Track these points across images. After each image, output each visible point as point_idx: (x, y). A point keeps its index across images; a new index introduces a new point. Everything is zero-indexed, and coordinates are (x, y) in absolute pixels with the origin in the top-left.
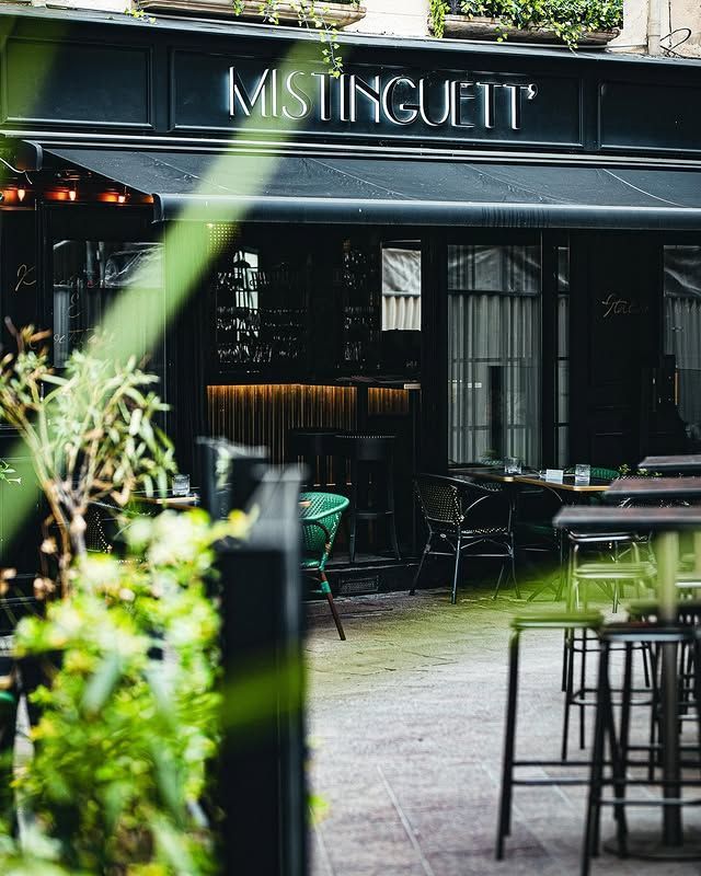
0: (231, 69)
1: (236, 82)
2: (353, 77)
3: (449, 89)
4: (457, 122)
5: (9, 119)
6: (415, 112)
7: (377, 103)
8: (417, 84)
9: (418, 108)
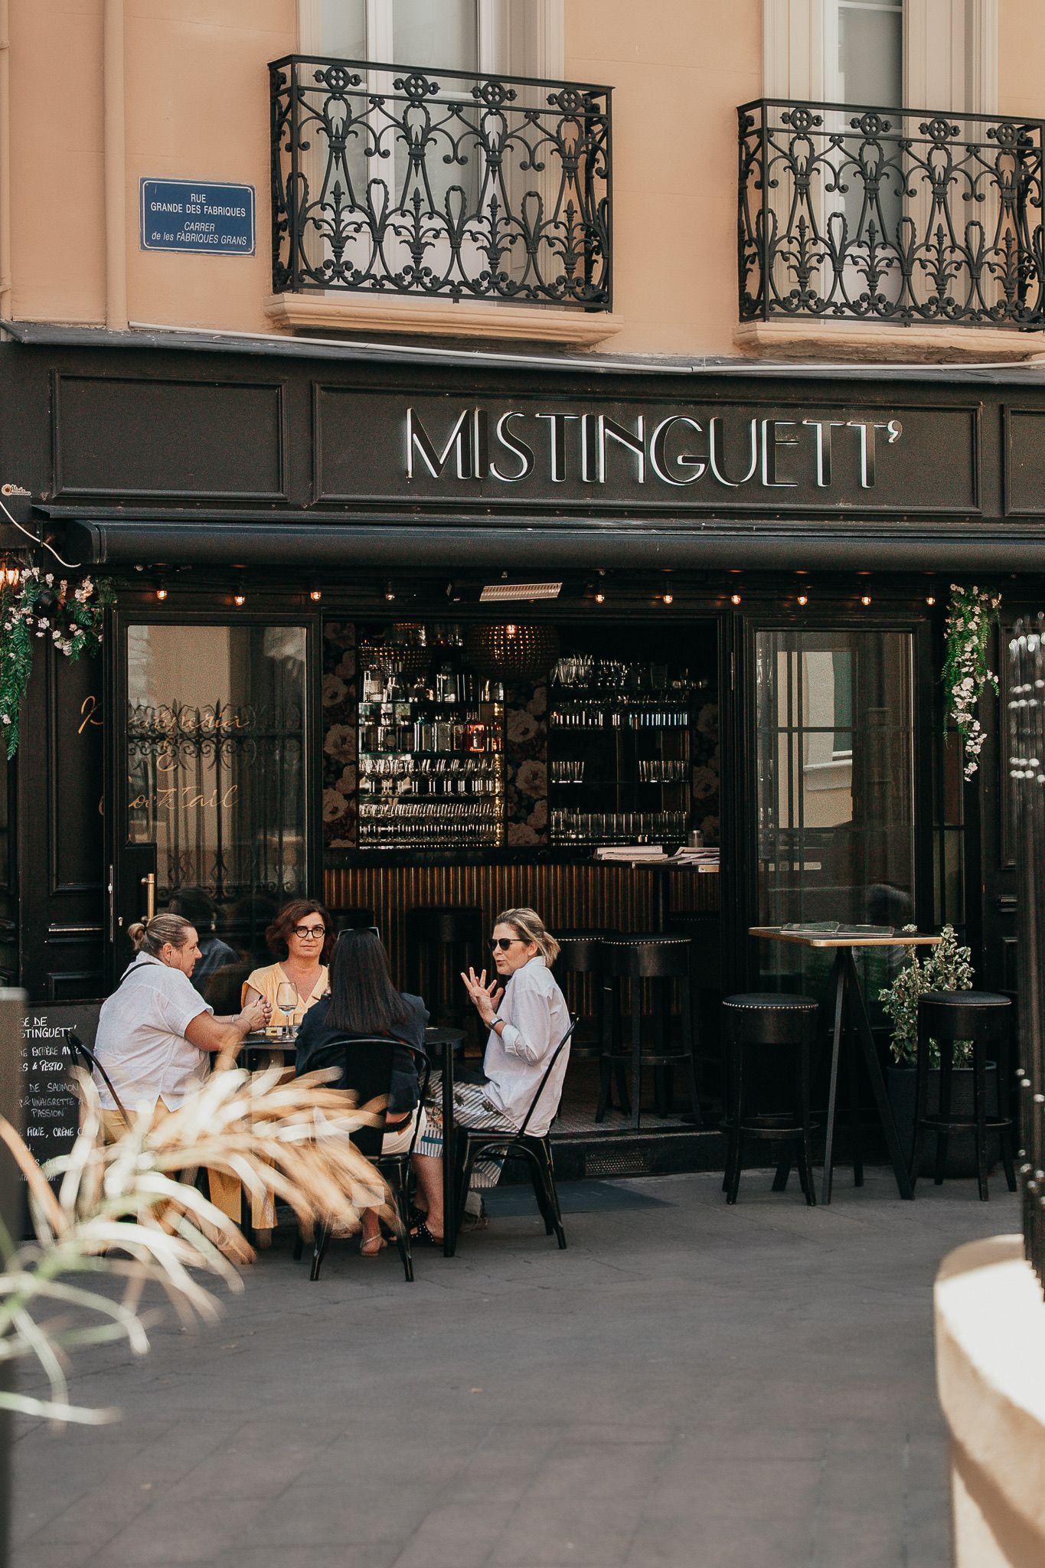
0: (409, 411)
1: (416, 429)
2: (601, 418)
3: (758, 430)
4: (771, 479)
5: (65, 489)
6: (702, 466)
7: (641, 455)
8: (705, 427)
9: (707, 461)
